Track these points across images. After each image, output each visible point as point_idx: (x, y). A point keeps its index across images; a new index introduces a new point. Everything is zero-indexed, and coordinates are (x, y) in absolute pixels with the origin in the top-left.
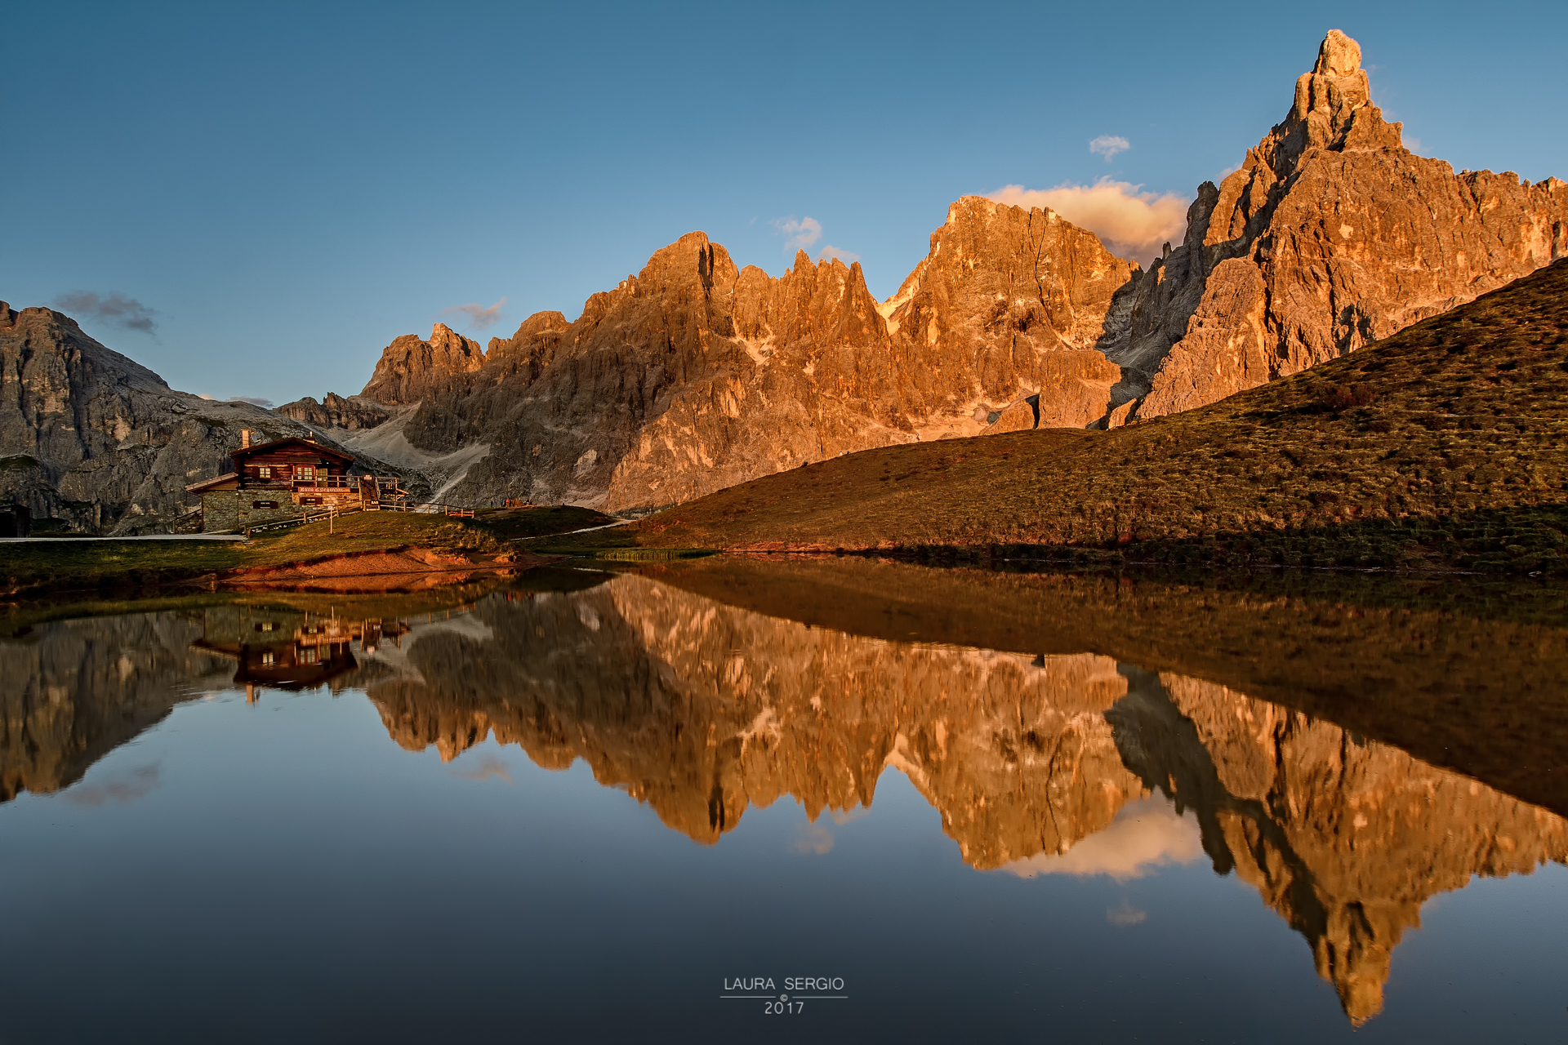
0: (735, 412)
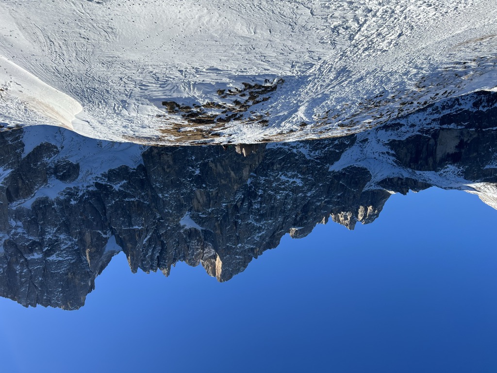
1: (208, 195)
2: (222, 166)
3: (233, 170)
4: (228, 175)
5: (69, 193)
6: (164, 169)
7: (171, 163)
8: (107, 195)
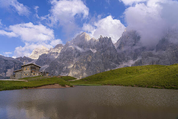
0: (90, 61)
1: (87, 59)
2: (82, 68)
3: (79, 67)
4: (80, 66)
5: (127, 62)
6: (100, 68)
7: (97, 70)
8: (116, 61)
